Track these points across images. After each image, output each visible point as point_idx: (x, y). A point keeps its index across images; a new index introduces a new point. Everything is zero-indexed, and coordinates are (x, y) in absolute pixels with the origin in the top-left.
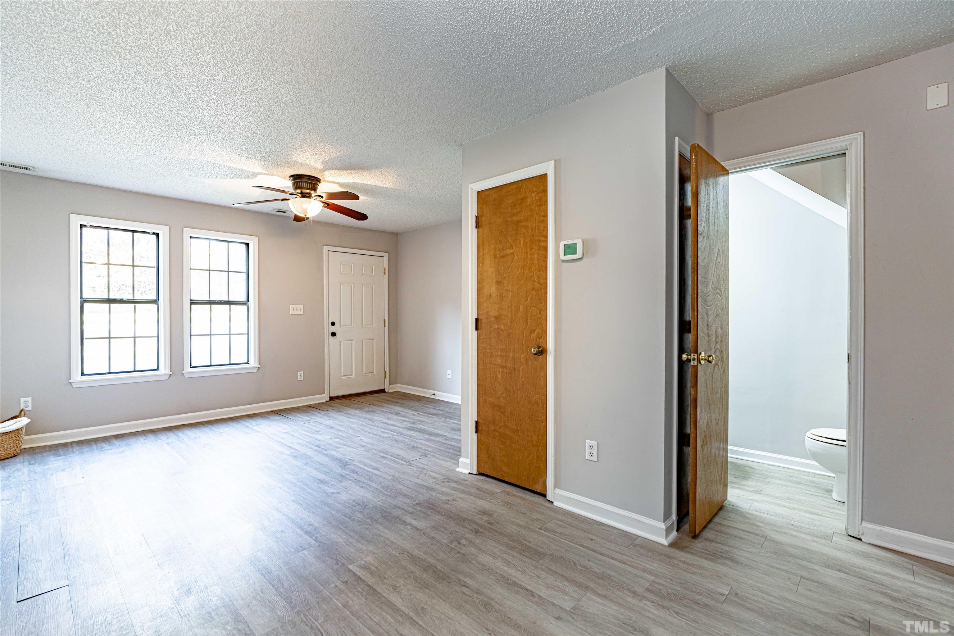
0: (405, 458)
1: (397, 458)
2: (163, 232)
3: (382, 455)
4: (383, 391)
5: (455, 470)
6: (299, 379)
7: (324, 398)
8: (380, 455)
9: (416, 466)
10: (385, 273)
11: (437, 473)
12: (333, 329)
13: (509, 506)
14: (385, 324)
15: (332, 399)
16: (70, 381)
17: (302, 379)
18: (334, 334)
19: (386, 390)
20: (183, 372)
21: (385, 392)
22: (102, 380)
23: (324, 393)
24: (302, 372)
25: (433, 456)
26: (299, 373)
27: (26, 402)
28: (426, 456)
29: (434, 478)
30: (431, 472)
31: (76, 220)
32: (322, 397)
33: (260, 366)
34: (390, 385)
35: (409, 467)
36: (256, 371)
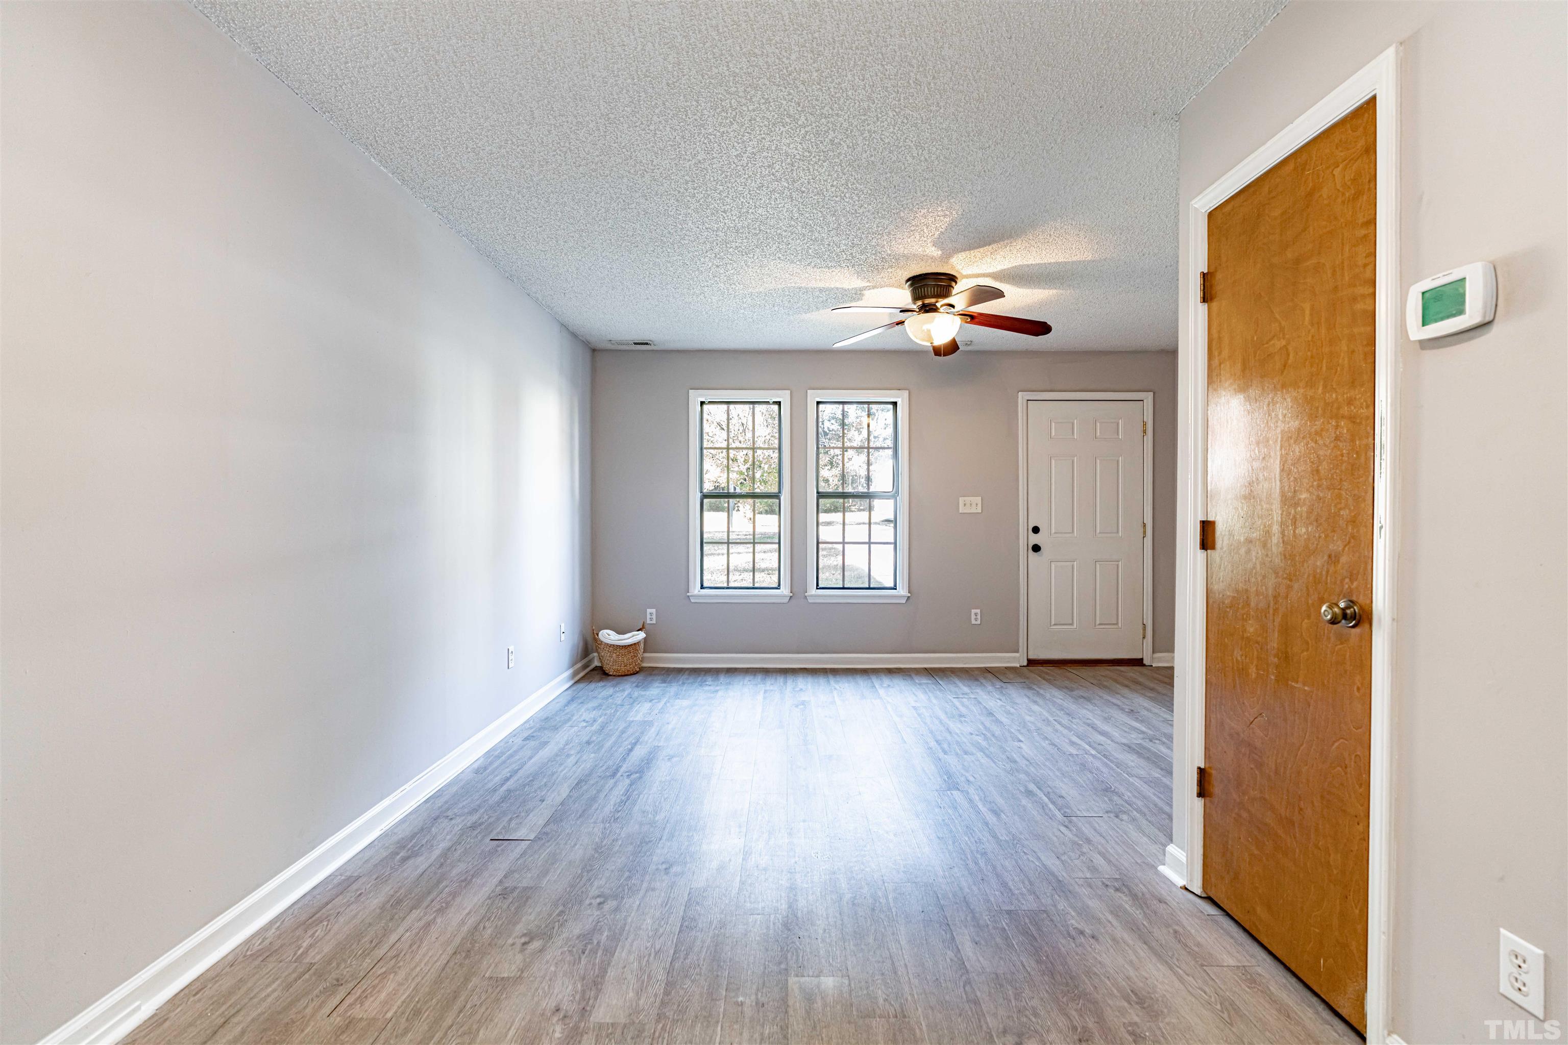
0: (1069, 807)
1: (1053, 803)
2: (784, 397)
3: (1032, 786)
4: (1139, 662)
5: (1154, 868)
6: (974, 622)
7: (1017, 660)
8: (1026, 787)
9: (1078, 829)
10: (1145, 432)
11: (1109, 862)
12: (1035, 539)
13: (1225, 1016)
14: (1145, 532)
15: (1031, 663)
16: (688, 594)
17: (979, 622)
18: (1036, 548)
19: (1145, 662)
20: (806, 594)
21: (1144, 665)
22: (717, 596)
23: (1017, 651)
24: (978, 611)
25: (1134, 819)
26: (973, 611)
27: (651, 614)
28: (1117, 816)
29: (1093, 869)
30: (1100, 853)
31: (696, 397)
32: (1014, 658)
33: (909, 595)
34: (1153, 652)
35: (1063, 829)
36: (904, 601)
